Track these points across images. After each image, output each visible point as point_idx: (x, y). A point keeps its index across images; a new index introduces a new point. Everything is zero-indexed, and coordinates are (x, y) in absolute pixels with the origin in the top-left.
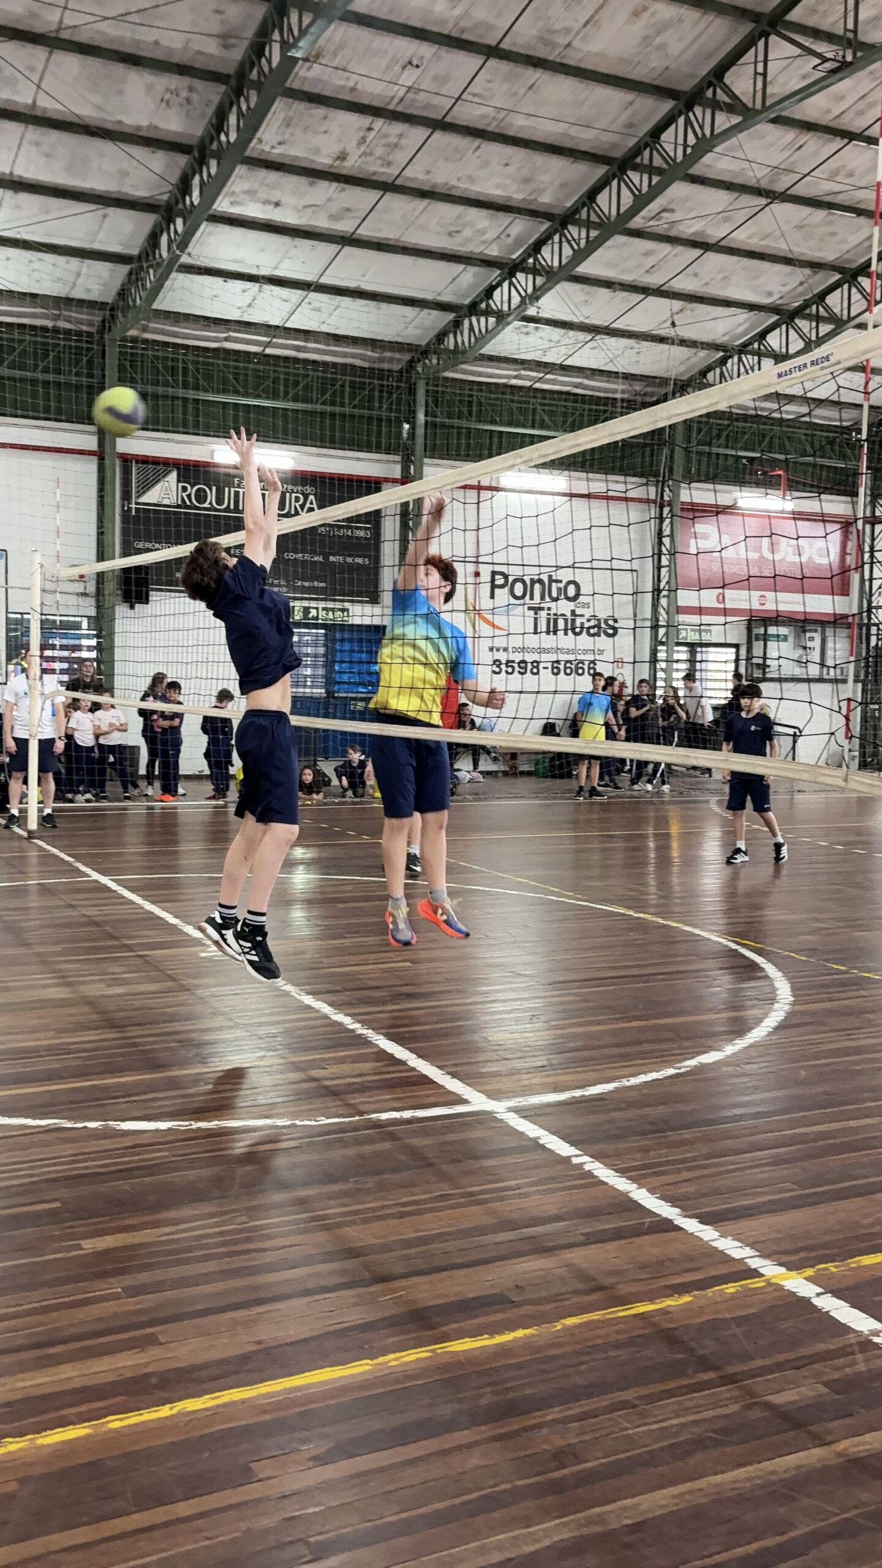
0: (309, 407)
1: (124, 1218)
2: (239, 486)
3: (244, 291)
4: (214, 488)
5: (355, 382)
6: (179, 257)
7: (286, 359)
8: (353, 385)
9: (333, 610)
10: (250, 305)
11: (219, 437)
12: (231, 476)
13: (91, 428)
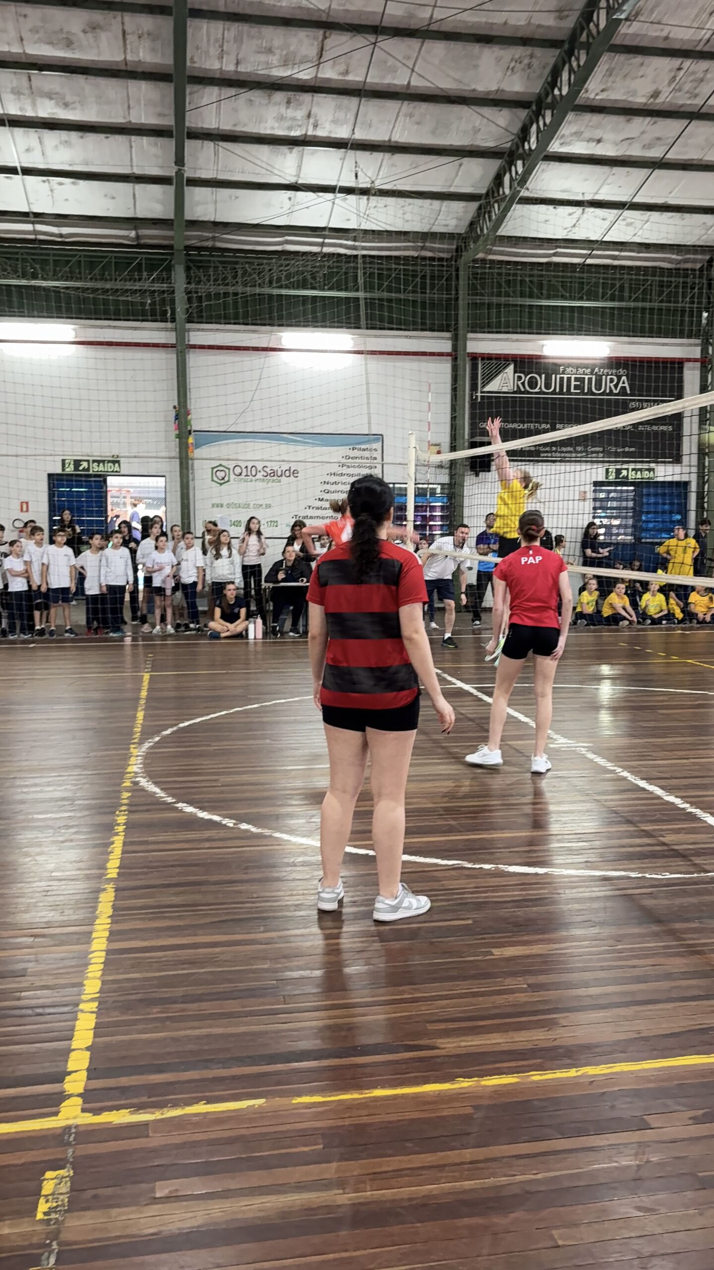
0: (623, 304)
1: (523, 935)
2: (563, 373)
3: (570, 214)
4: (543, 376)
5: (663, 281)
6: (520, 191)
7: (606, 267)
8: (661, 285)
9: (641, 470)
10: (574, 226)
11: (549, 334)
12: (557, 365)
13: (447, 335)
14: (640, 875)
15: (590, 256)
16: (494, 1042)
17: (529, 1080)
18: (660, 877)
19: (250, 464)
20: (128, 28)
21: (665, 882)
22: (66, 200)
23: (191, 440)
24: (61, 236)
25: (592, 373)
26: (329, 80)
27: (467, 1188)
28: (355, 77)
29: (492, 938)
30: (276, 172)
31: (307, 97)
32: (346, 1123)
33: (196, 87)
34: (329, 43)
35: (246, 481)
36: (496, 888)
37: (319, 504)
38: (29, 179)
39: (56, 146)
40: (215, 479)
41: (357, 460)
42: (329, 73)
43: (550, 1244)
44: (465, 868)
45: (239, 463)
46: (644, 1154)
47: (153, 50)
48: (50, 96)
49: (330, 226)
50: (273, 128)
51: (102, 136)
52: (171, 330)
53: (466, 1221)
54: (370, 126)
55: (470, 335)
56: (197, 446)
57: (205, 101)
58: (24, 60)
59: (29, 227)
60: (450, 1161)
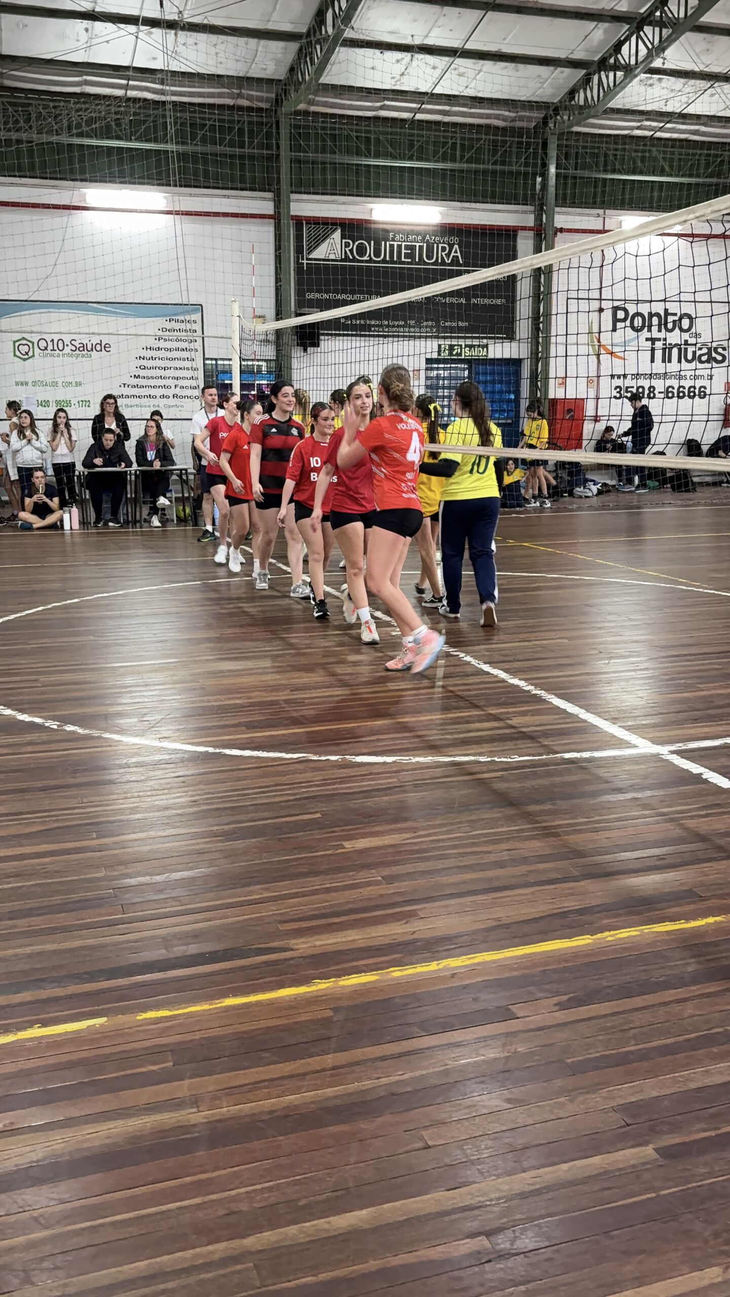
0: (456, 166)
1: (374, 826)
2: (393, 240)
3: (398, 61)
4: (372, 243)
5: (497, 141)
6: (343, 32)
7: (434, 123)
8: (495, 144)
9: (473, 346)
10: (403, 74)
11: (379, 197)
12: (387, 231)
13: (269, 195)
14: (489, 759)
15: (419, 110)
16: (350, 939)
17: (389, 977)
18: (509, 760)
19: (56, 337)
21: (514, 765)
25: (423, 240)
27: (331, 1095)
29: (343, 830)
32: (197, 1037)
35: (53, 356)
36: (343, 780)
37: (135, 381)
40: (20, 352)
41: (175, 334)
43: (420, 1145)
44: (311, 760)
45: (43, 336)
46: (511, 1044)
53: (332, 1129)
55: (294, 196)
60: (310, 1068)
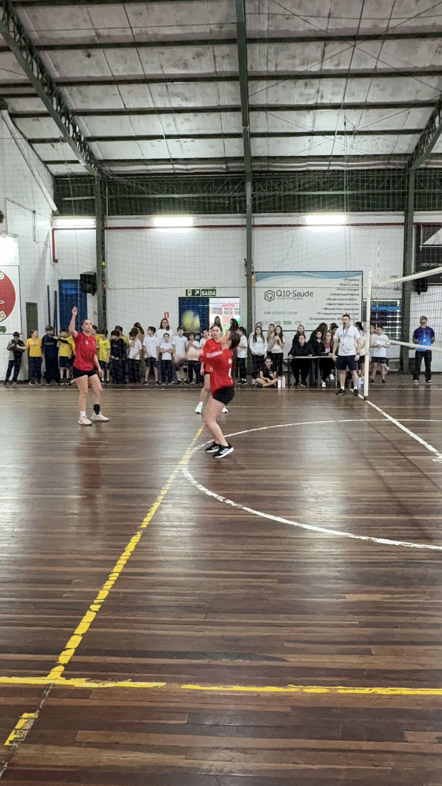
13: (402, 213)
17: (335, 692)
19: (286, 290)
20: (217, 53)
22: (189, 150)
23: (253, 277)
24: (187, 170)
26: (328, 70)
28: (344, 67)
30: (300, 126)
31: (316, 81)
33: (254, 82)
34: (327, 49)
35: (284, 299)
37: (325, 311)
38: (169, 140)
39: (182, 122)
40: (267, 298)
41: (347, 286)
42: (329, 66)
44: (349, 538)
45: (280, 289)
47: (230, 64)
48: (177, 95)
49: (333, 154)
50: (298, 101)
51: (205, 114)
52: (244, 217)
54: (354, 94)
55: (415, 213)
56: (257, 280)
57: (259, 90)
58: (164, 77)
59: (170, 166)
